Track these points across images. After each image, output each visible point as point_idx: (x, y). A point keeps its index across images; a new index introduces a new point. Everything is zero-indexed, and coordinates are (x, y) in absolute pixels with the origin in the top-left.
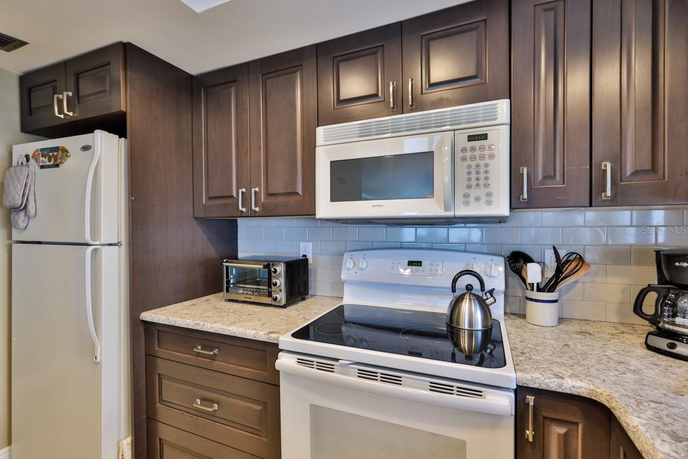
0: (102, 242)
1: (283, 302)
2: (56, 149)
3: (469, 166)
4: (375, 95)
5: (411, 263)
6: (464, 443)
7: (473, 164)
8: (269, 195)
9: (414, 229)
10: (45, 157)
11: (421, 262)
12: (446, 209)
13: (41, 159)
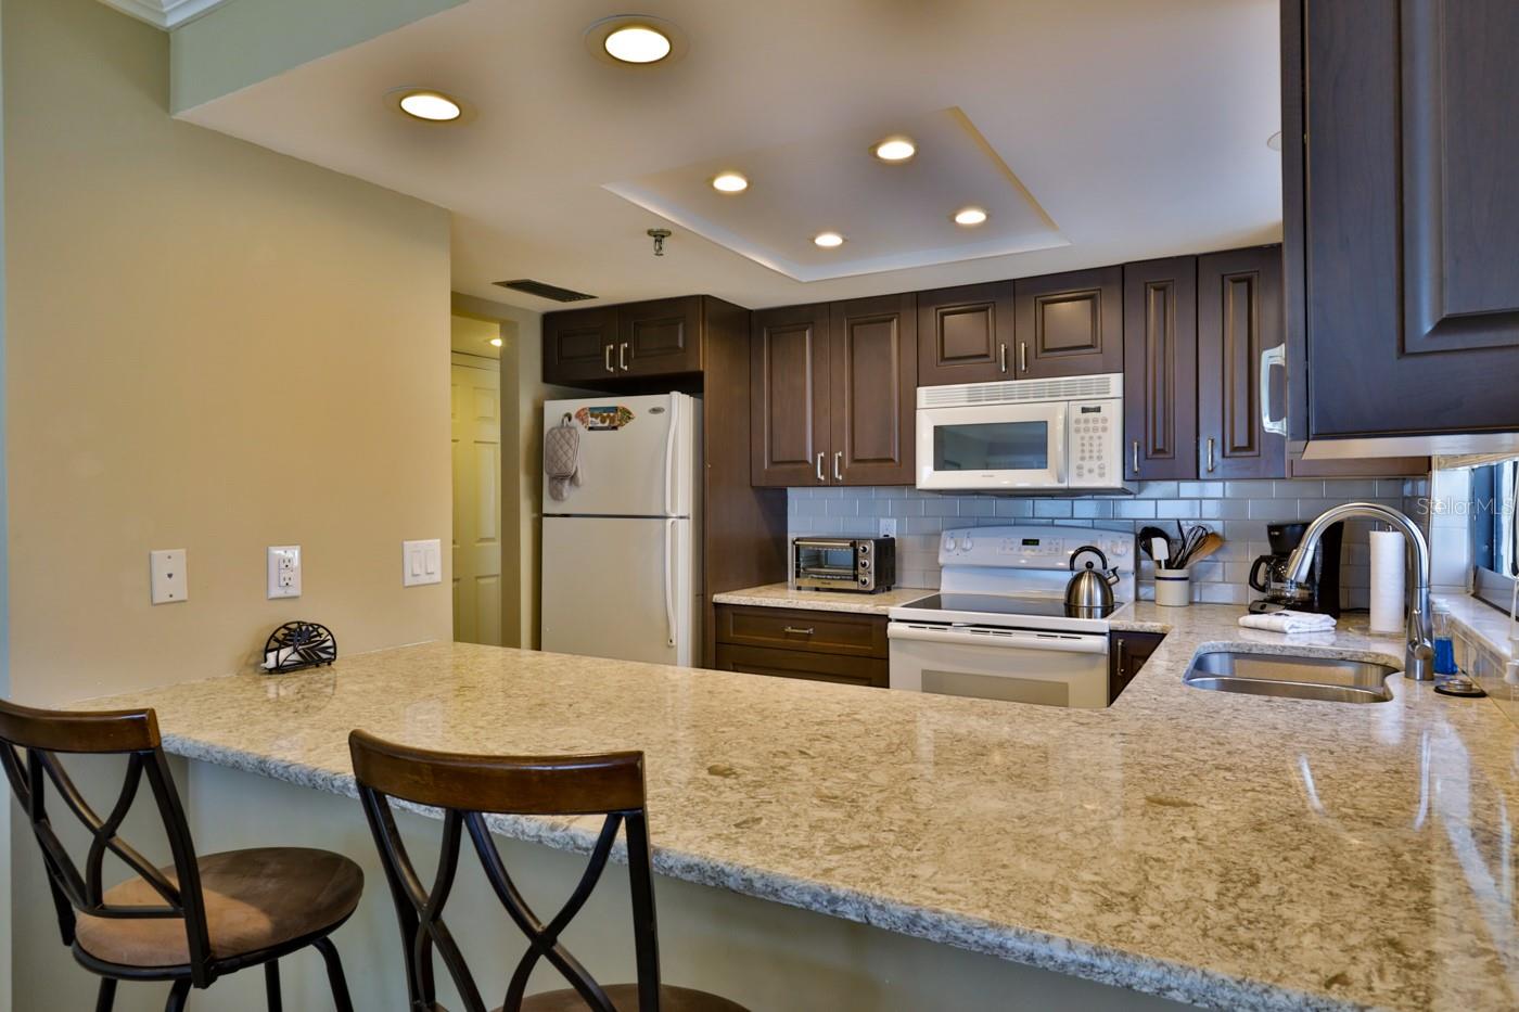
0: (679, 515)
1: (872, 587)
2: (615, 409)
3: (1083, 438)
4: (986, 356)
5: (1025, 542)
6: (1066, 684)
7: (1087, 436)
8: (854, 460)
9: (1031, 502)
10: (596, 418)
11: (1038, 541)
12: (1060, 481)
13: (590, 419)
